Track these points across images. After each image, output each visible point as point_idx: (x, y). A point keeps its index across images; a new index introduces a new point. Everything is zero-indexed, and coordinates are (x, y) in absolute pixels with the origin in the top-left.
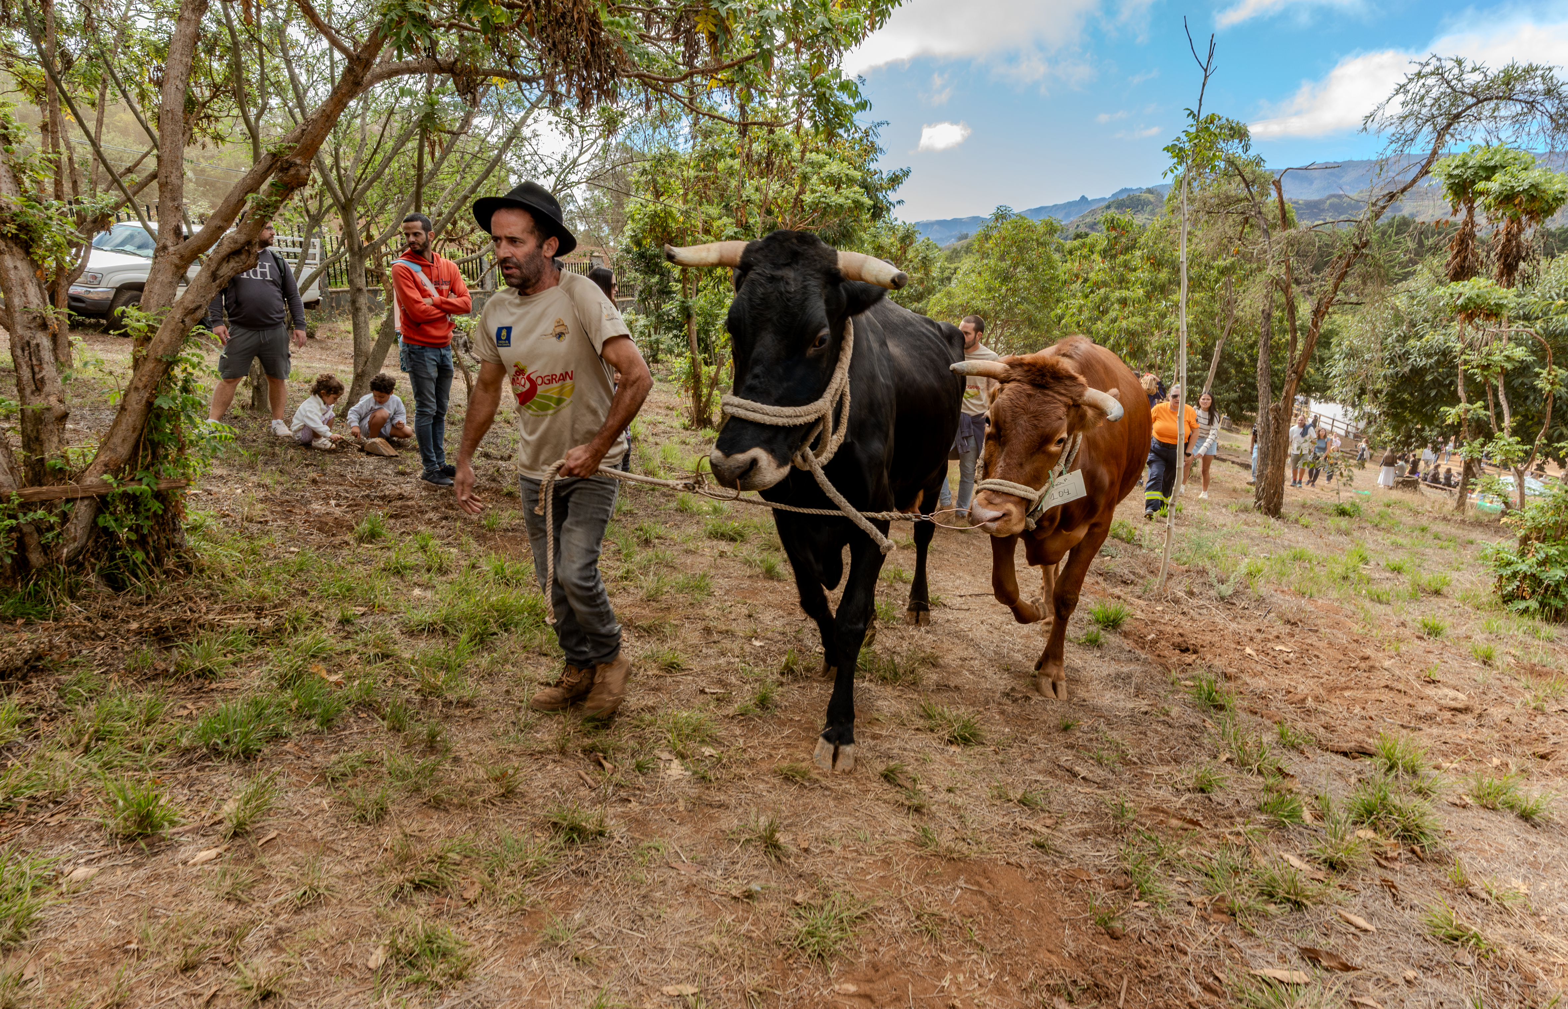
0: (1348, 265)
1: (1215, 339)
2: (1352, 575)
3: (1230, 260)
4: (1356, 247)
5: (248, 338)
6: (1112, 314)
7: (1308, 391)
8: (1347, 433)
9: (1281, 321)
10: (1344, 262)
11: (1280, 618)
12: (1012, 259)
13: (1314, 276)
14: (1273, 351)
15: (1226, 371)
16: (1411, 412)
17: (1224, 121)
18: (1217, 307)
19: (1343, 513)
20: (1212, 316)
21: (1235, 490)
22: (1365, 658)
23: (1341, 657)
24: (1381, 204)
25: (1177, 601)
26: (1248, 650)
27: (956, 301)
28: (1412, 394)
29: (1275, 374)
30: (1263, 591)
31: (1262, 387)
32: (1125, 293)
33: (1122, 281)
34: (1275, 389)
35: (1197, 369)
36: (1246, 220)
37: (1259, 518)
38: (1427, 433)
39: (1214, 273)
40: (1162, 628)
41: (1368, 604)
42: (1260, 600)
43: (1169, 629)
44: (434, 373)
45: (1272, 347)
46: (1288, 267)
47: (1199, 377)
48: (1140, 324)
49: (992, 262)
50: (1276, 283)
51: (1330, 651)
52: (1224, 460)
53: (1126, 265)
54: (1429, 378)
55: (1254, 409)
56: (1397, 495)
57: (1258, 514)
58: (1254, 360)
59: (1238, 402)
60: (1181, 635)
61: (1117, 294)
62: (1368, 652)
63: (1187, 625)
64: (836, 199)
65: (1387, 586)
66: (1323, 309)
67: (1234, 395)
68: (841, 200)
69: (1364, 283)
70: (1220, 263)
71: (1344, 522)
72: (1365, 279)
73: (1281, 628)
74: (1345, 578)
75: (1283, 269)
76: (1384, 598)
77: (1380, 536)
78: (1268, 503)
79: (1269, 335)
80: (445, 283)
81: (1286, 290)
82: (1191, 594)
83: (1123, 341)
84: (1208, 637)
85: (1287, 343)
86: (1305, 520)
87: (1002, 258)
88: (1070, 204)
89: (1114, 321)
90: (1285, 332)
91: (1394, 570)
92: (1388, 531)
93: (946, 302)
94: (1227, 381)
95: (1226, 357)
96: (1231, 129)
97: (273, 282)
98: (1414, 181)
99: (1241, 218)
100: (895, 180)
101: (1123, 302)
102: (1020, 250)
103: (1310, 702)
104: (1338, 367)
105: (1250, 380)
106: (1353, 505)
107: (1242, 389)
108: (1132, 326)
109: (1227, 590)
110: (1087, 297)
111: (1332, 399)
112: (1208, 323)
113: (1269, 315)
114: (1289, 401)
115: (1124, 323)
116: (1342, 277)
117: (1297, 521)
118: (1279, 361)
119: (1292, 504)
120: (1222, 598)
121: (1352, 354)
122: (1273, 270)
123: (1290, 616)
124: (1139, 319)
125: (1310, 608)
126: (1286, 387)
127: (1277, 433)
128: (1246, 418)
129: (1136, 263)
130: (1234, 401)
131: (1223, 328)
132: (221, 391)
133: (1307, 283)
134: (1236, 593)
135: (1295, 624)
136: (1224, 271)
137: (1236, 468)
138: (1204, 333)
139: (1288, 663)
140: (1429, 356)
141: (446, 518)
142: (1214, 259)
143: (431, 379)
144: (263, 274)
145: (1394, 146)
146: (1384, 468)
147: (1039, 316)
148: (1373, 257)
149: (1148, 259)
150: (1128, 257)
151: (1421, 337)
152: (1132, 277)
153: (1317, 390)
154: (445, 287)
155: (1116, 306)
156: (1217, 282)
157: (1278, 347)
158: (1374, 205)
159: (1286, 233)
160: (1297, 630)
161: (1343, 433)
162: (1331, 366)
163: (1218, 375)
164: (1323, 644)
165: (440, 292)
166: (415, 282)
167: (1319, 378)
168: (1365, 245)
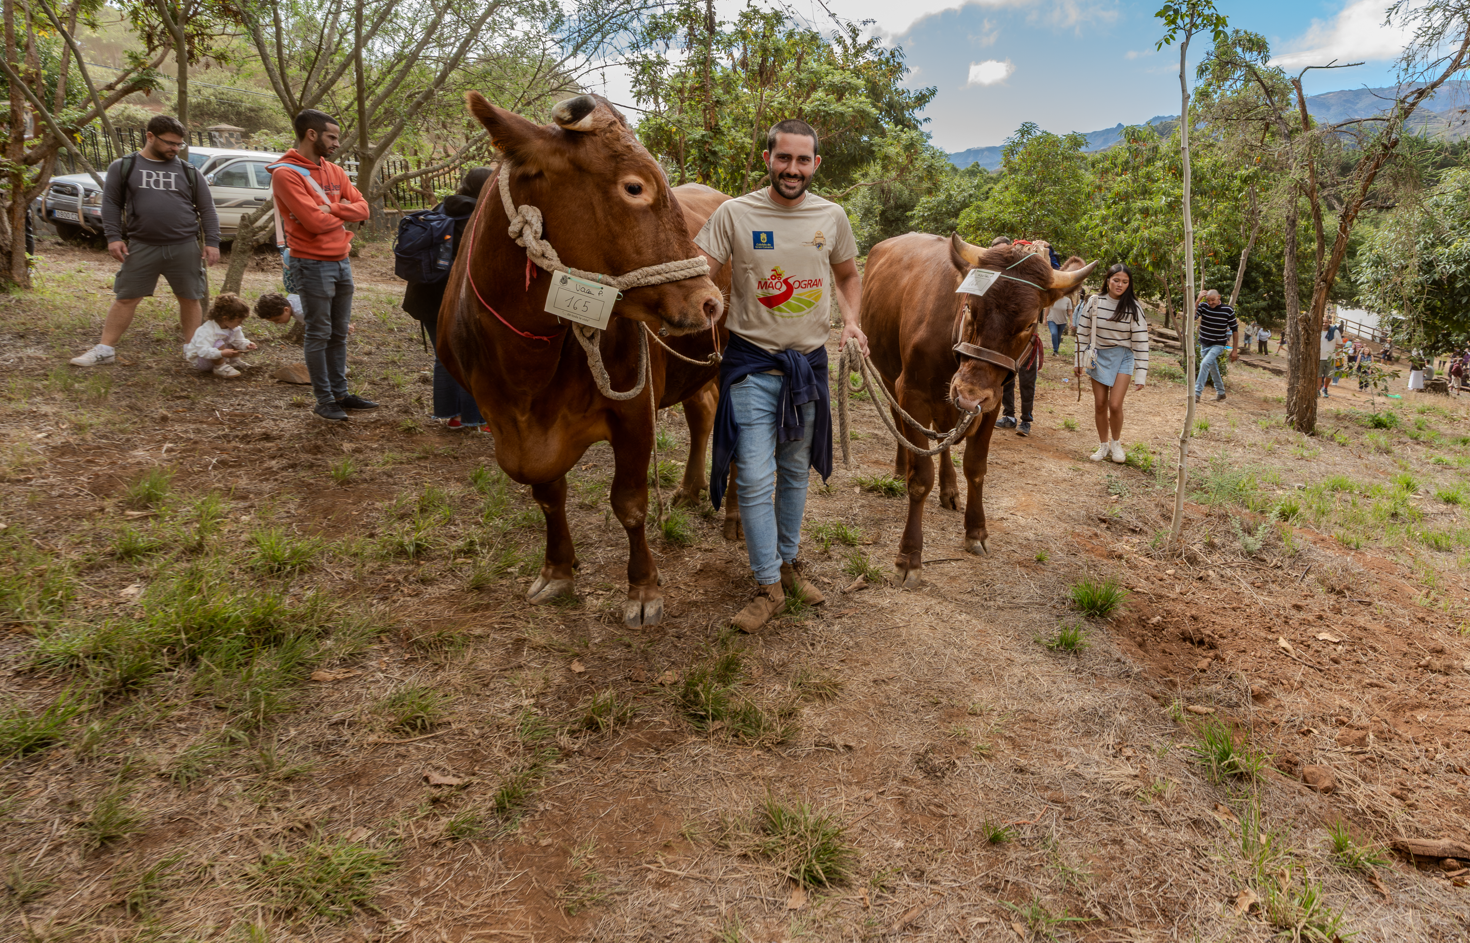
0: (1377, 166)
1: (1240, 248)
2: (1401, 511)
3: (1252, 169)
4: (1385, 147)
5: (146, 254)
6: (1134, 224)
7: (1335, 297)
8: (1373, 336)
9: (1306, 229)
10: (1373, 164)
11: (1322, 582)
12: (1038, 173)
13: (1341, 179)
14: (1299, 259)
15: (1255, 281)
16: (1441, 318)
17: (1242, 33)
18: (1241, 216)
19: (1379, 425)
20: (1236, 225)
21: (1266, 401)
22: (1439, 652)
23: (1405, 648)
24: (1410, 100)
25: (1192, 560)
26: (1283, 643)
27: (984, 215)
28: (1442, 301)
29: (1303, 282)
30: (1299, 544)
31: (1289, 297)
32: (1147, 203)
33: (1146, 192)
34: (1304, 297)
35: (1226, 279)
36: (1267, 127)
37: (1292, 435)
38: (1454, 338)
39: (1237, 182)
40: (1169, 605)
41: (1425, 553)
42: (1296, 556)
43: (1179, 607)
44: (331, 292)
45: (1298, 257)
46: (1312, 171)
47: (1228, 286)
48: (1163, 234)
49: (1019, 177)
50: (1300, 187)
51: (1389, 638)
52: (1255, 366)
53: (1149, 177)
54: (1459, 285)
55: (1283, 317)
56: (1430, 399)
57: (1291, 430)
58: (1281, 268)
59: (1267, 309)
60: (1194, 618)
61: (1139, 204)
62: (1440, 638)
63: (1203, 596)
64: (836, 107)
65: (1443, 524)
66: (1352, 213)
67: (1262, 304)
68: (841, 109)
69: (1396, 184)
70: (1243, 172)
71: (1381, 437)
72: (1396, 179)
73: (1323, 601)
74: (1394, 515)
75: (1307, 174)
76: (1443, 543)
77: (1422, 451)
78: (1301, 419)
79: (1294, 244)
80: (336, 188)
81: (1310, 194)
82: (1211, 546)
83: (1146, 251)
84: (1232, 621)
85: (1313, 253)
86: (1341, 437)
87: (1028, 173)
88: (1108, 131)
89: (1136, 230)
90: (1311, 240)
91: (1447, 501)
92: (1428, 444)
93: (974, 215)
94: (1256, 289)
95: (1252, 266)
96: (1250, 40)
97: (179, 193)
98: (1446, 75)
99: (1260, 124)
100: (922, 100)
101: (1145, 212)
102: (1046, 164)
103: (1372, 742)
104: (1366, 275)
105: (1278, 289)
106: (1389, 415)
107: (1271, 297)
108: (1155, 236)
109: (1254, 543)
110: (1109, 207)
111: (1357, 305)
112: (1232, 232)
113: (1294, 221)
114: (1319, 310)
115: (1146, 233)
116: (1371, 179)
117: (1332, 438)
118: (1307, 270)
119: (1325, 416)
120: (1250, 553)
121: (1379, 262)
122: (1296, 174)
123: (1334, 581)
124: (1161, 229)
125: (1358, 568)
126: (1315, 296)
127: (1307, 344)
128: (1277, 326)
129: (1160, 174)
130: (1264, 309)
131: (1248, 237)
132: (115, 313)
133: (1333, 185)
134: (1267, 546)
135: (1340, 593)
136: (1245, 180)
137: (1268, 374)
138: (1228, 241)
139: (1336, 661)
140: (1458, 263)
141: (293, 466)
142: (1237, 169)
143: (326, 298)
144: (167, 184)
145: (1421, 40)
146: (1413, 372)
147: (1065, 228)
148: (1404, 158)
149: (1170, 169)
150: (1150, 169)
151: (1449, 245)
152: (1155, 187)
153: (1342, 297)
154: (337, 193)
155: (1138, 216)
156: (1240, 190)
157: (1305, 257)
158: (1403, 102)
159: (1308, 134)
160: (1344, 602)
161: (1369, 337)
162: (1358, 273)
163: (1245, 284)
164: (1378, 627)
165: (332, 198)
166: (306, 187)
167: (1344, 285)
168: (1395, 143)
